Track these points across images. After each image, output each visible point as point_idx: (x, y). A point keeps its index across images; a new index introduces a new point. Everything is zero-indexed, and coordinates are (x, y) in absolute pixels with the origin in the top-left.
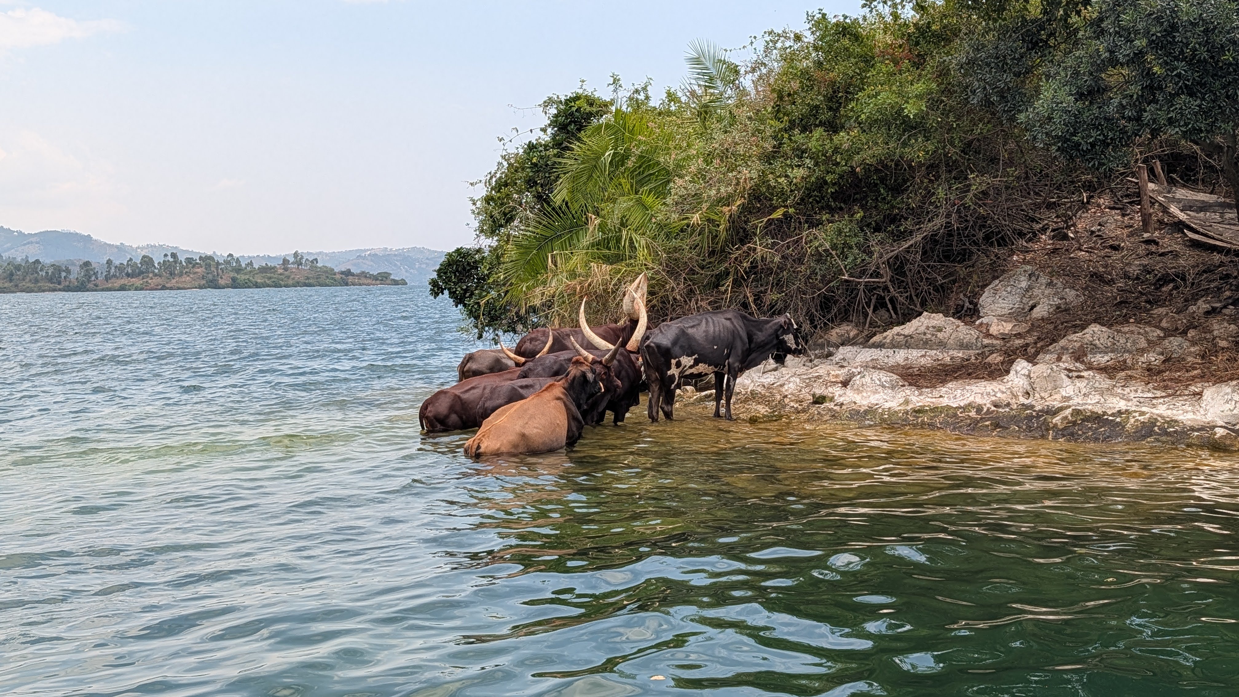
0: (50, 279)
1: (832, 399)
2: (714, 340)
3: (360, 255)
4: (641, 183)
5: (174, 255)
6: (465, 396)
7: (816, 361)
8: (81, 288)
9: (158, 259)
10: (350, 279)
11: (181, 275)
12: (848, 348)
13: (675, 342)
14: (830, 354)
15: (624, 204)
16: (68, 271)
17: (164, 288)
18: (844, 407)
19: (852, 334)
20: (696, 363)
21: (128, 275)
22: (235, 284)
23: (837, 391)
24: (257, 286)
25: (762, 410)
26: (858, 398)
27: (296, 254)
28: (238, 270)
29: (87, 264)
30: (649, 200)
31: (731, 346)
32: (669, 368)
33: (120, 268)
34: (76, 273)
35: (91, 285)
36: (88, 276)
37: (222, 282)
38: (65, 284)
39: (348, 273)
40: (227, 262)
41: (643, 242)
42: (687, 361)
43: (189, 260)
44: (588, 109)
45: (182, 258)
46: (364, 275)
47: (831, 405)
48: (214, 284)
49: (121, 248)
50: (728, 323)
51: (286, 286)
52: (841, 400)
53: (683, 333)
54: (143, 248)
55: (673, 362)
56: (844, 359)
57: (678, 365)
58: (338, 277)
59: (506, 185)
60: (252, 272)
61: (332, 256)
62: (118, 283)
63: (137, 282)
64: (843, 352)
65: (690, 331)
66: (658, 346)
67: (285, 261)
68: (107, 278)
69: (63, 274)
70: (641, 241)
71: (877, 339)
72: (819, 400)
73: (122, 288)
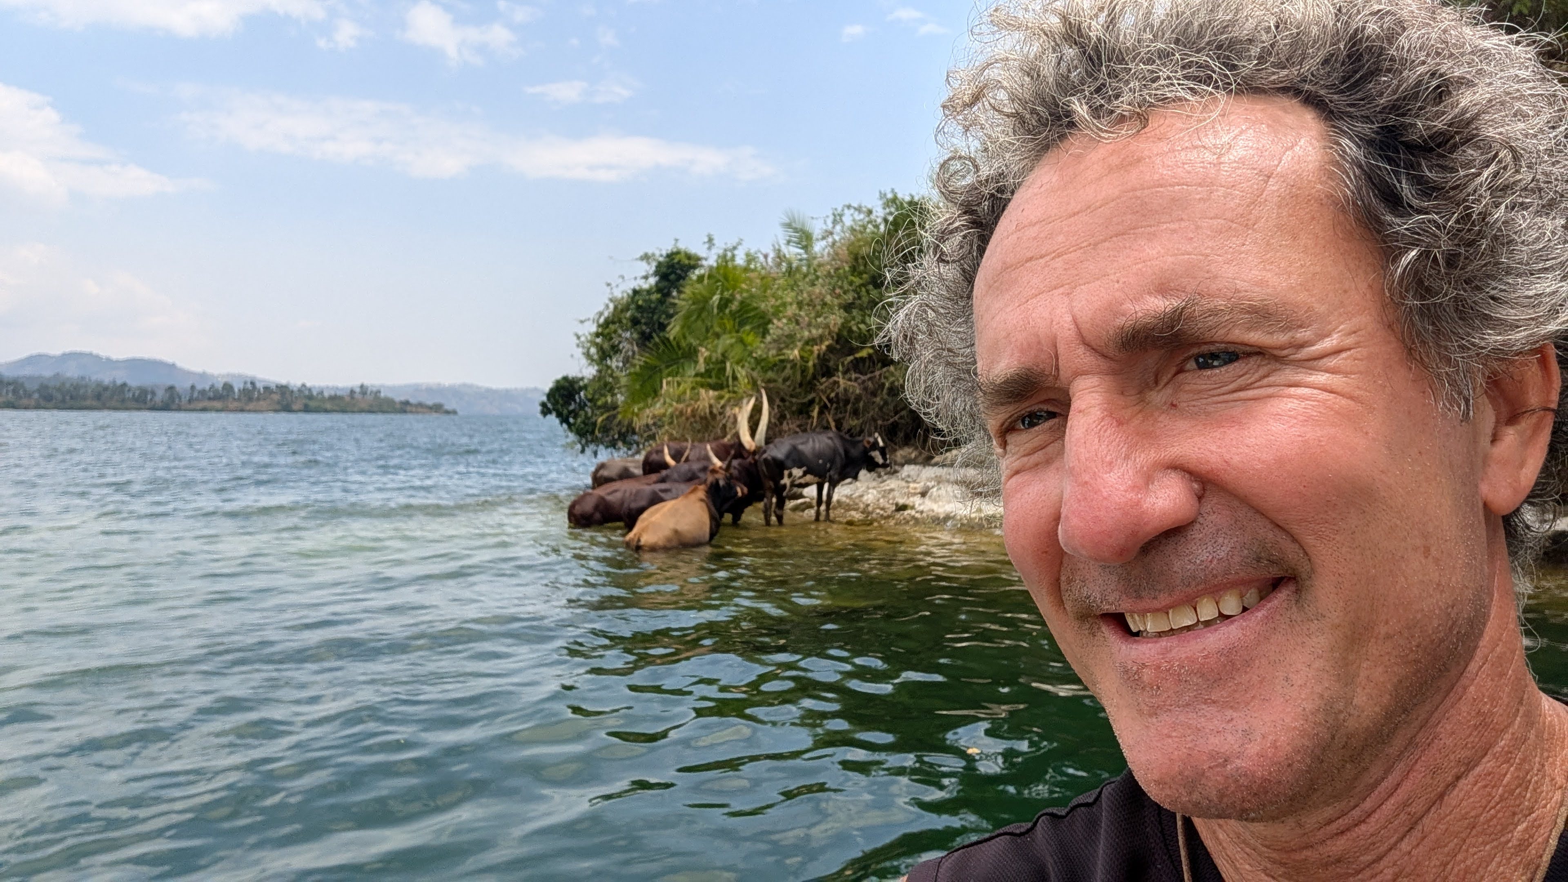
0: (136, 399)
1: (913, 508)
2: (819, 455)
3: (417, 388)
4: (742, 324)
5: (253, 383)
6: (609, 498)
7: (885, 477)
8: (165, 407)
9: (237, 386)
10: (408, 408)
11: (258, 399)
12: (912, 467)
13: (788, 456)
14: (896, 472)
15: (727, 340)
16: (153, 393)
17: (242, 410)
18: (925, 515)
19: (913, 456)
20: (805, 474)
21: (210, 399)
22: (307, 409)
23: (917, 500)
24: (326, 411)
25: (856, 516)
26: (935, 507)
27: (362, 386)
28: (310, 397)
29: (171, 388)
30: (750, 339)
31: (832, 461)
32: (782, 478)
33: (203, 392)
34: (160, 395)
35: (174, 407)
36: (172, 398)
37: (295, 407)
38: (149, 405)
39: (407, 403)
40: (300, 391)
41: (744, 373)
42: (797, 472)
43: (266, 388)
44: (687, 262)
45: (259, 385)
46: (420, 405)
47: (913, 512)
48: (287, 409)
49: (203, 376)
50: (830, 442)
51: (353, 412)
52: (921, 508)
53: (794, 448)
54: (223, 376)
55: (786, 472)
56: (909, 476)
57: (790, 475)
58: (398, 406)
59: (613, 323)
60: (323, 400)
61: (392, 389)
62: (201, 405)
63: (218, 404)
64: (908, 470)
65: (801, 447)
66: (774, 459)
67: (352, 392)
68: (190, 401)
69: (149, 397)
70: (741, 373)
71: (937, 459)
72: (902, 508)
73: (204, 410)
